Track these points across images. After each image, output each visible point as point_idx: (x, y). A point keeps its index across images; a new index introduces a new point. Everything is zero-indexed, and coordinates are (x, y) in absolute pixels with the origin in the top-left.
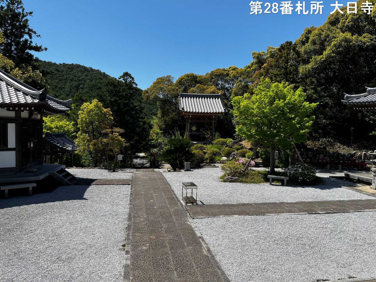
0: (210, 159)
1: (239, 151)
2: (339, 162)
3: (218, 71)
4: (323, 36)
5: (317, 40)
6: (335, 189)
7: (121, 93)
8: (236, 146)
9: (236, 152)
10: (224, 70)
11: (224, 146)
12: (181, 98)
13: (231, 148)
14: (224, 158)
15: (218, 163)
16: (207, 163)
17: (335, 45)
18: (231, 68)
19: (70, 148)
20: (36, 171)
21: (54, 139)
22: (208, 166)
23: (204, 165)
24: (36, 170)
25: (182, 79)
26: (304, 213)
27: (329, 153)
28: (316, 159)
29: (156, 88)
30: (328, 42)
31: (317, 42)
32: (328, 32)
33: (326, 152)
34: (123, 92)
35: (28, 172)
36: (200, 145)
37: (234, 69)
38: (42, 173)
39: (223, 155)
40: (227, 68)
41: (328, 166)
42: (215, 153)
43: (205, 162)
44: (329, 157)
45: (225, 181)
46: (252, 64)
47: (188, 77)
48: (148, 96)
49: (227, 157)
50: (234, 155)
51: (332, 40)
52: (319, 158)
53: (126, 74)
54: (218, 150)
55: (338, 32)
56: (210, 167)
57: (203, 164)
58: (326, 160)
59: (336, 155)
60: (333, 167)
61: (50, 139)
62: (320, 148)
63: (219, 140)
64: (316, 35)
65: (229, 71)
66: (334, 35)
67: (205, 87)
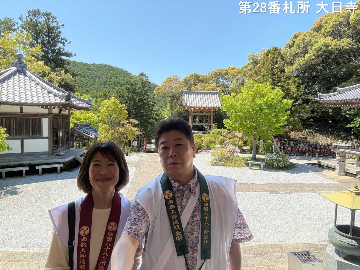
0: (206, 146)
1: (231, 140)
2: (316, 150)
3: (218, 71)
4: (306, 42)
5: (301, 44)
6: (303, 174)
7: (136, 90)
8: (229, 136)
9: (228, 141)
10: (224, 70)
11: (220, 135)
12: (185, 94)
13: (225, 137)
14: (219, 146)
15: (213, 149)
16: (204, 149)
17: (315, 49)
18: (230, 68)
19: (93, 136)
20: (64, 155)
21: (81, 129)
22: (204, 152)
23: (201, 152)
24: (64, 153)
25: (187, 78)
26: (267, 192)
27: (309, 143)
28: (296, 147)
29: (165, 86)
30: (310, 46)
31: (301, 46)
32: (311, 38)
33: (306, 142)
34: (138, 89)
35: (58, 155)
36: (198, 134)
37: (232, 69)
38: (69, 156)
39: (217, 143)
40: (226, 68)
41: (307, 154)
42: (211, 141)
43: (202, 149)
44: (308, 146)
45: (213, 165)
46: (248, 64)
47: (192, 76)
48: (159, 93)
49: (220, 145)
50: (226, 143)
51: (314, 44)
52: (299, 147)
53: (142, 74)
54: (214, 139)
55: (319, 38)
56: (206, 153)
57: (200, 150)
58: (305, 149)
59: (315, 144)
60: (311, 154)
61: (78, 128)
62: (302, 138)
63: (215, 130)
64: (300, 40)
65: (228, 71)
66: (316, 40)
67: (206, 85)
